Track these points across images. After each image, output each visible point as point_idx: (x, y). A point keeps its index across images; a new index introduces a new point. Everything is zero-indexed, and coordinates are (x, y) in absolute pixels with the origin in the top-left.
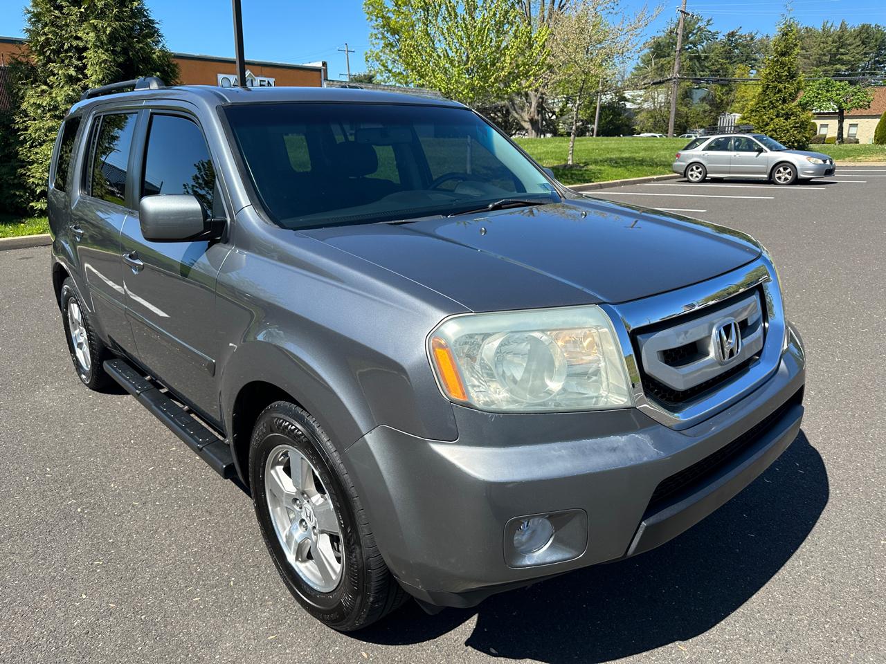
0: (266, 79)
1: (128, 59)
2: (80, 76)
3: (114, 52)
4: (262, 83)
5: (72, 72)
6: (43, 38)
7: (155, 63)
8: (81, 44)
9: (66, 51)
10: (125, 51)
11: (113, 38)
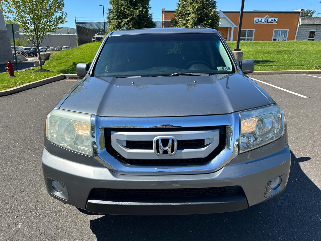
0: (274, 18)
1: (202, 16)
2: (187, 23)
3: (198, 14)
4: (272, 20)
5: (185, 22)
6: (179, 11)
7: (210, 17)
8: (189, 12)
9: (185, 15)
10: (201, 13)
11: (198, 9)
